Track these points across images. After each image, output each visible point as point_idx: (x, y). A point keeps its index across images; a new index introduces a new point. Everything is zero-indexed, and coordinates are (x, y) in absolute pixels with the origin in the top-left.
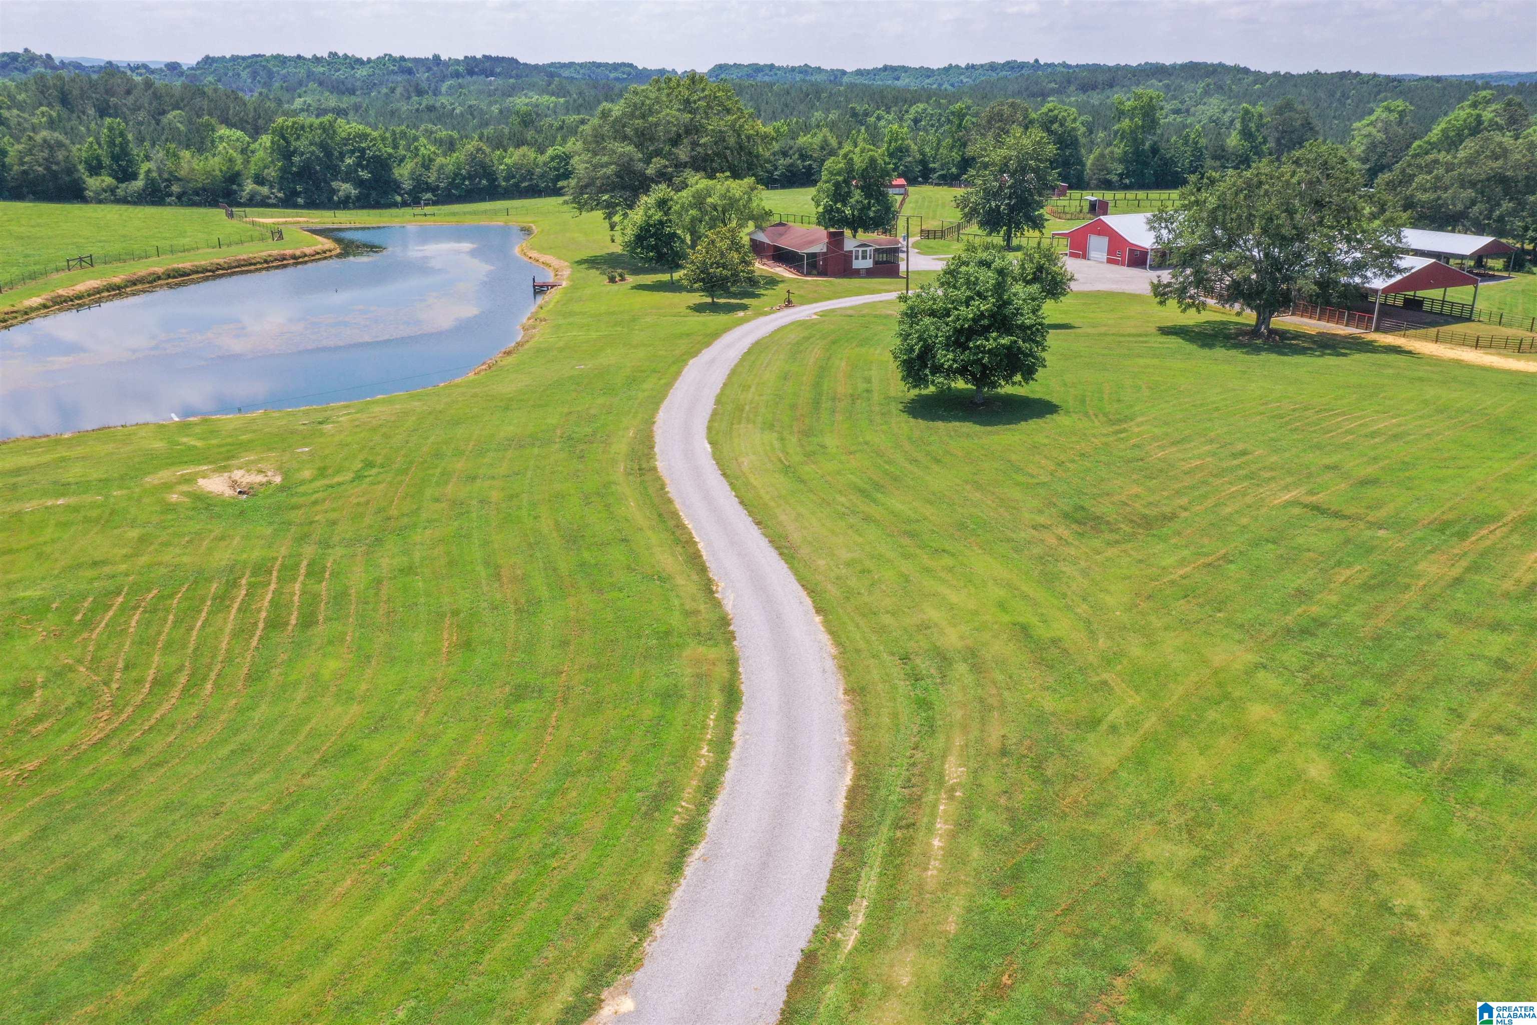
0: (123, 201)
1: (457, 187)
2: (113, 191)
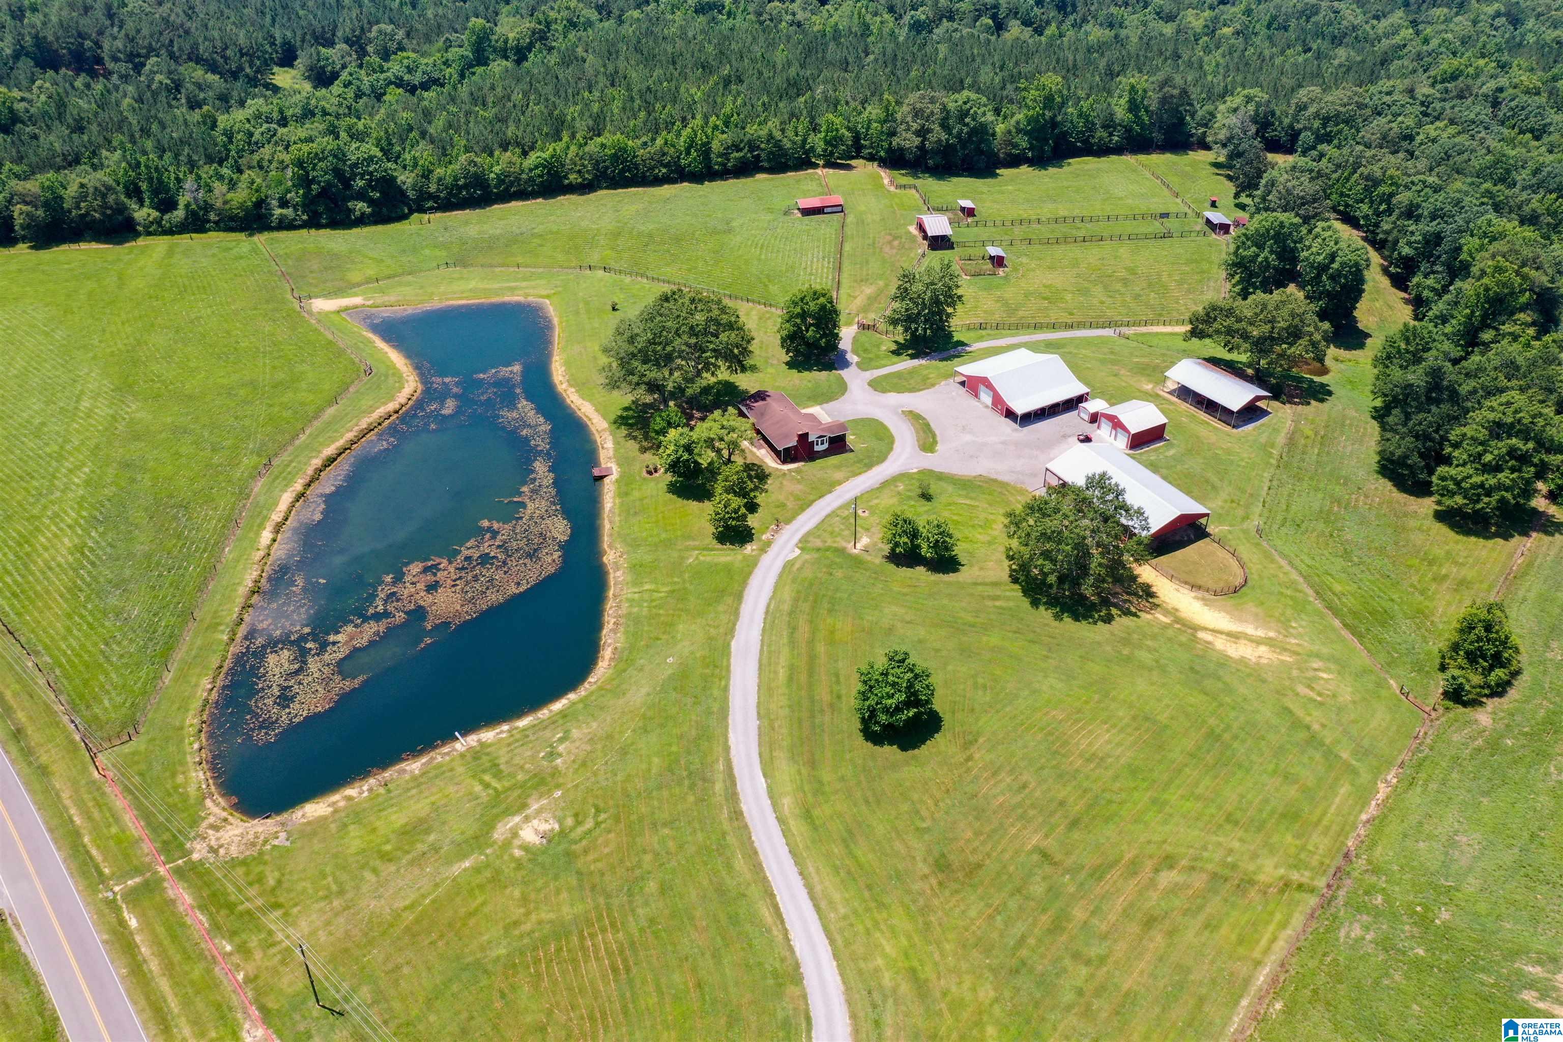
0: (170, 232)
1: (455, 196)
2: (158, 222)
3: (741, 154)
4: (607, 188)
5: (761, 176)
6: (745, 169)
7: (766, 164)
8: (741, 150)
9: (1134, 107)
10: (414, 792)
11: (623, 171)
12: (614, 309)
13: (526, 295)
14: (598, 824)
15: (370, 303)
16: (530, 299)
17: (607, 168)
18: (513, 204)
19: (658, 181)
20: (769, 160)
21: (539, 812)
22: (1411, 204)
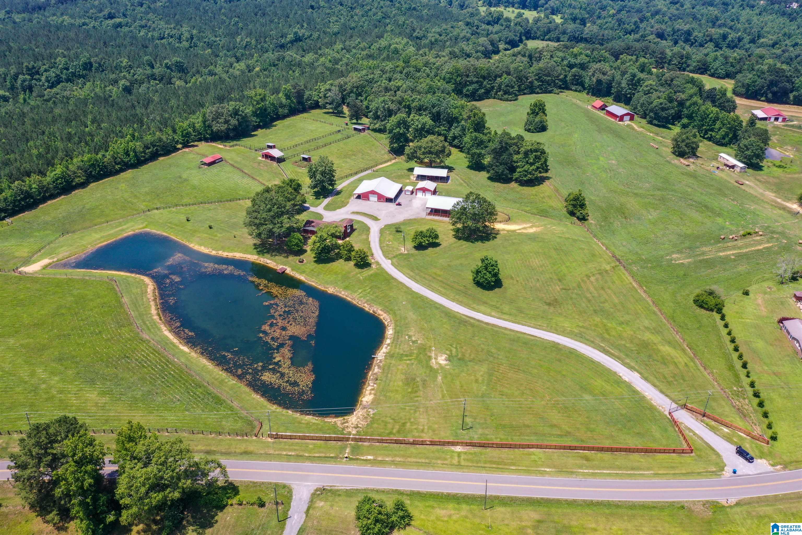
3: (150, 150)
4: (94, 182)
5: (161, 159)
6: (154, 157)
7: (162, 153)
8: (150, 148)
9: (288, 97)
10: (389, 375)
11: (99, 172)
12: (188, 220)
13: (134, 230)
14: (456, 348)
15: (55, 259)
16: (137, 231)
17: (91, 172)
18: (49, 202)
19: (117, 172)
20: (163, 150)
21: (436, 355)
22: (420, 106)
